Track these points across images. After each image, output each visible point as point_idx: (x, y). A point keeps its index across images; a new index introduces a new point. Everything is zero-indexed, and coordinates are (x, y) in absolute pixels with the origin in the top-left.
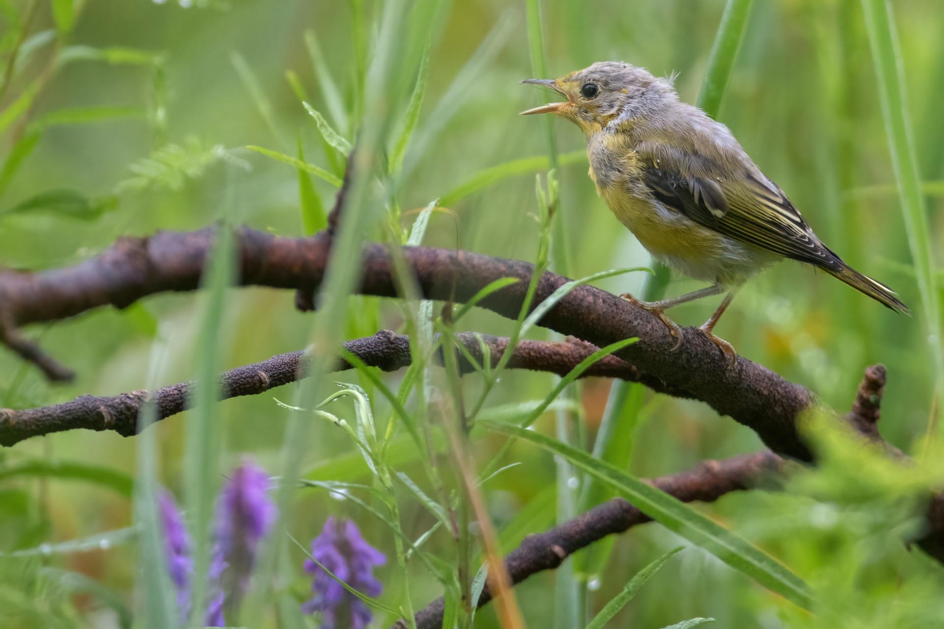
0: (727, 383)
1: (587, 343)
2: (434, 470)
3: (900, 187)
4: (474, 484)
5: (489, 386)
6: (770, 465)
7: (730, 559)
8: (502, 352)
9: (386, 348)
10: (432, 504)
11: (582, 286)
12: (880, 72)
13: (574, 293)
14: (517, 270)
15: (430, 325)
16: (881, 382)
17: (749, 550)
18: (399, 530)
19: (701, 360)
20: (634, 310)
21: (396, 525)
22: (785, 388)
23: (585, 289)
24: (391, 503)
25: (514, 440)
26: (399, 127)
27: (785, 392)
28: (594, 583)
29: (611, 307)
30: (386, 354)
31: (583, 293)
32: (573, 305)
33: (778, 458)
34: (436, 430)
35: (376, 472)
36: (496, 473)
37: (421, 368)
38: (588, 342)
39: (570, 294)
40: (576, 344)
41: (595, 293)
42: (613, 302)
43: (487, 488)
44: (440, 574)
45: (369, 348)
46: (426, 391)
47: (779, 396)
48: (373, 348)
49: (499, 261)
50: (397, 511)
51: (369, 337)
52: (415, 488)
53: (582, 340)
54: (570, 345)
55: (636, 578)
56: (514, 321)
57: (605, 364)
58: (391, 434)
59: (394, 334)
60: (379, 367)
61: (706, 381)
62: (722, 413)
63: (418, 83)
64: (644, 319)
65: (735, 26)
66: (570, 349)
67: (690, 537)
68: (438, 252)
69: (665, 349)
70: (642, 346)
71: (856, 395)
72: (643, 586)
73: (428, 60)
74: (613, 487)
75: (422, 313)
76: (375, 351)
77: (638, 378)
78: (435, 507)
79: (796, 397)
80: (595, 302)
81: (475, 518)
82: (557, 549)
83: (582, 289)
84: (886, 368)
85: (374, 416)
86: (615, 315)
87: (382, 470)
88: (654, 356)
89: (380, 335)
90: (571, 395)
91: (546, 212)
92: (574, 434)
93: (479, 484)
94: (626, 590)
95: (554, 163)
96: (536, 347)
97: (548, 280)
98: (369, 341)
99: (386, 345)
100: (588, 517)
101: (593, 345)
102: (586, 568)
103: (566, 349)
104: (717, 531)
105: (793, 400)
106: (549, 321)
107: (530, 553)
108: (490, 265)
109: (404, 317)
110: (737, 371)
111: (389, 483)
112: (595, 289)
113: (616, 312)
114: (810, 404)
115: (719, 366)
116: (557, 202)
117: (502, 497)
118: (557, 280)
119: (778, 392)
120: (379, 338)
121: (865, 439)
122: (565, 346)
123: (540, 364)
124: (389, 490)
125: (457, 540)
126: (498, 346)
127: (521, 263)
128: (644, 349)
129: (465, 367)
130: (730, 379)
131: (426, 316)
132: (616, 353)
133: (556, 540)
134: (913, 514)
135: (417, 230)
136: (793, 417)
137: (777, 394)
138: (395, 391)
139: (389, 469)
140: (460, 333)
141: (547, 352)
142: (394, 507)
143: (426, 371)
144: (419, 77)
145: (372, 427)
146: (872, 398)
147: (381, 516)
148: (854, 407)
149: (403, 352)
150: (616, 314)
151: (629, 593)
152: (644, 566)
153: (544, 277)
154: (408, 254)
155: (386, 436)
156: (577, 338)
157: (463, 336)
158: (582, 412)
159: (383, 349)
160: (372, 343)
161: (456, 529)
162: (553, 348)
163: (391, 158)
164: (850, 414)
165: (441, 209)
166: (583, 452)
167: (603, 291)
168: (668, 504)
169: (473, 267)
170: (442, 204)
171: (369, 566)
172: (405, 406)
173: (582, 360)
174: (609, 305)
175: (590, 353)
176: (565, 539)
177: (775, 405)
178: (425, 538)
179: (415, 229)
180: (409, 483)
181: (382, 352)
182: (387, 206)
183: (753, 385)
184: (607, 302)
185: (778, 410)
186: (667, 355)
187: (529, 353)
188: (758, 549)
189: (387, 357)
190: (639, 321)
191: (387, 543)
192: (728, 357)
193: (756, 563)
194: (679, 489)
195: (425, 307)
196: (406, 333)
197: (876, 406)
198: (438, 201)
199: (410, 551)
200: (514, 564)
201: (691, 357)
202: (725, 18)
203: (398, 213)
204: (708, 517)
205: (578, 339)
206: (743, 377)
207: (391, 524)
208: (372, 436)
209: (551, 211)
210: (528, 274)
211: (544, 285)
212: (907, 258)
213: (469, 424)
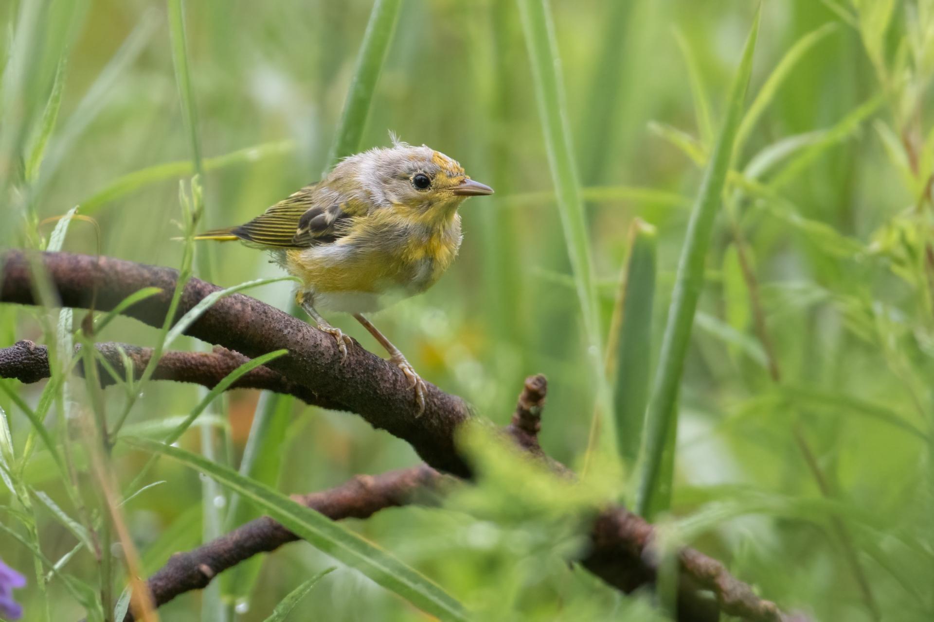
0: (381, 394)
1: (235, 353)
2: (75, 488)
3: (558, 194)
4: (116, 503)
5: (132, 401)
6: (426, 481)
7: (385, 581)
8: (146, 362)
9: (25, 359)
10: (73, 524)
11: (229, 295)
12: (536, 71)
13: (222, 300)
14: (162, 277)
15: (69, 337)
16: (541, 392)
17: (403, 572)
18: (39, 551)
19: (354, 370)
20: (284, 318)
21: (36, 546)
22: (442, 399)
23: (233, 296)
24: (30, 523)
25: (158, 457)
26: (36, 133)
27: (441, 402)
28: (242, 607)
29: (260, 314)
30: (25, 366)
31: (230, 300)
32: (220, 313)
33: (435, 472)
34: (77, 447)
35: (14, 491)
36: (140, 491)
37: (60, 383)
38: (237, 351)
39: (218, 302)
40: (224, 354)
41: (244, 301)
42: (262, 310)
43: (130, 508)
44: (82, 598)
45: (8, 359)
46: (66, 405)
47: (436, 408)
48: (12, 359)
49: (143, 266)
50: (36, 531)
51: (7, 348)
52: (55, 508)
53: (231, 349)
54: (217, 355)
55: (286, 600)
56: (159, 330)
57: (254, 375)
58: (30, 451)
59: (33, 345)
60: (18, 379)
61: (360, 393)
62: (376, 426)
63: (56, 85)
64: (295, 328)
65: (384, 24)
66: (217, 360)
67: (343, 558)
68: (80, 258)
69: (316, 359)
70: (293, 356)
71: (516, 406)
72: (293, 609)
73: (65, 61)
74: (261, 505)
75: (61, 325)
76: (14, 362)
77: (289, 388)
78: (76, 527)
79: (453, 409)
80: (243, 310)
81: (117, 539)
82: (205, 568)
83: (230, 297)
84: (547, 379)
85: (11, 433)
86: (264, 324)
87: (21, 490)
88: (305, 366)
89: (20, 345)
90: (216, 410)
91: (190, 219)
92: (220, 451)
93: (122, 504)
94: (275, 613)
95: (198, 168)
96: (181, 357)
97: (194, 287)
98: (8, 351)
99: (25, 355)
100: (237, 535)
101: (242, 355)
102: (233, 590)
103: (212, 360)
104: (369, 552)
105: (450, 412)
106: (195, 330)
107: (177, 573)
108: (135, 272)
109: (43, 329)
110: (392, 382)
111: (28, 503)
112: (243, 296)
113: (266, 320)
114: (468, 418)
115: (373, 377)
116: (201, 210)
117: (145, 517)
118: (204, 287)
119: (435, 404)
120: (18, 349)
121: (526, 453)
122: (212, 357)
123: (186, 375)
124: (28, 510)
125: (100, 562)
126: (142, 357)
127: (167, 269)
128: (294, 359)
129: (106, 380)
130: (384, 390)
131: (66, 329)
132: (267, 364)
133: (204, 559)
134: (576, 533)
135: (56, 239)
136: (451, 431)
137: (433, 405)
138: (34, 406)
139: (27, 487)
140: (101, 344)
141: (193, 362)
142: (33, 528)
143: (65, 386)
144: (56, 79)
145: (10, 444)
146: (532, 410)
147: (19, 537)
148: (515, 419)
149: (44, 362)
150: (265, 322)
151: (279, 616)
152: (293, 588)
153: (190, 284)
154: (48, 260)
155: (25, 454)
156: (224, 347)
157: (106, 346)
158: (228, 428)
159: (23, 360)
160: (10, 353)
161: (98, 551)
162: (200, 359)
163: (28, 164)
164: (510, 426)
165: (81, 217)
166: (230, 469)
167: (251, 298)
168: (319, 524)
169: (117, 273)
170: (80, 211)
171: (8, 587)
172: (45, 422)
173: (230, 372)
174: (258, 312)
175: (237, 365)
176: (214, 559)
177: (432, 417)
178: (66, 560)
179: (54, 237)
180: (49, 502)
181: (21, 363)
182: (24, 214)
183: (408, 397)
184: (255, 310)
185: (435, 422)
186: (319, 365)
187: (174, 364)
188: (413, 570)
189: (27, 369)
190: (289, 329)
191: (25, 565)
192: (383, 367)
193: (410, 584)
194: (331, 506)
195: (64, 318)
196: (46, 343)
197: (536, 418)
198: (78, 209)
199: (51, 574)
200: (160, 583)
201: (344, 367)
202: (374, 15)
203: (36, 221)
204: (360, 537)
205: (226, 348)
206: (398, 388)
207: (30, 545)
208: (10, 454)
209: (195, 219)
210: (173, 280)
211: (190, 293)
212: (566, 267)
213: (111, 441)
